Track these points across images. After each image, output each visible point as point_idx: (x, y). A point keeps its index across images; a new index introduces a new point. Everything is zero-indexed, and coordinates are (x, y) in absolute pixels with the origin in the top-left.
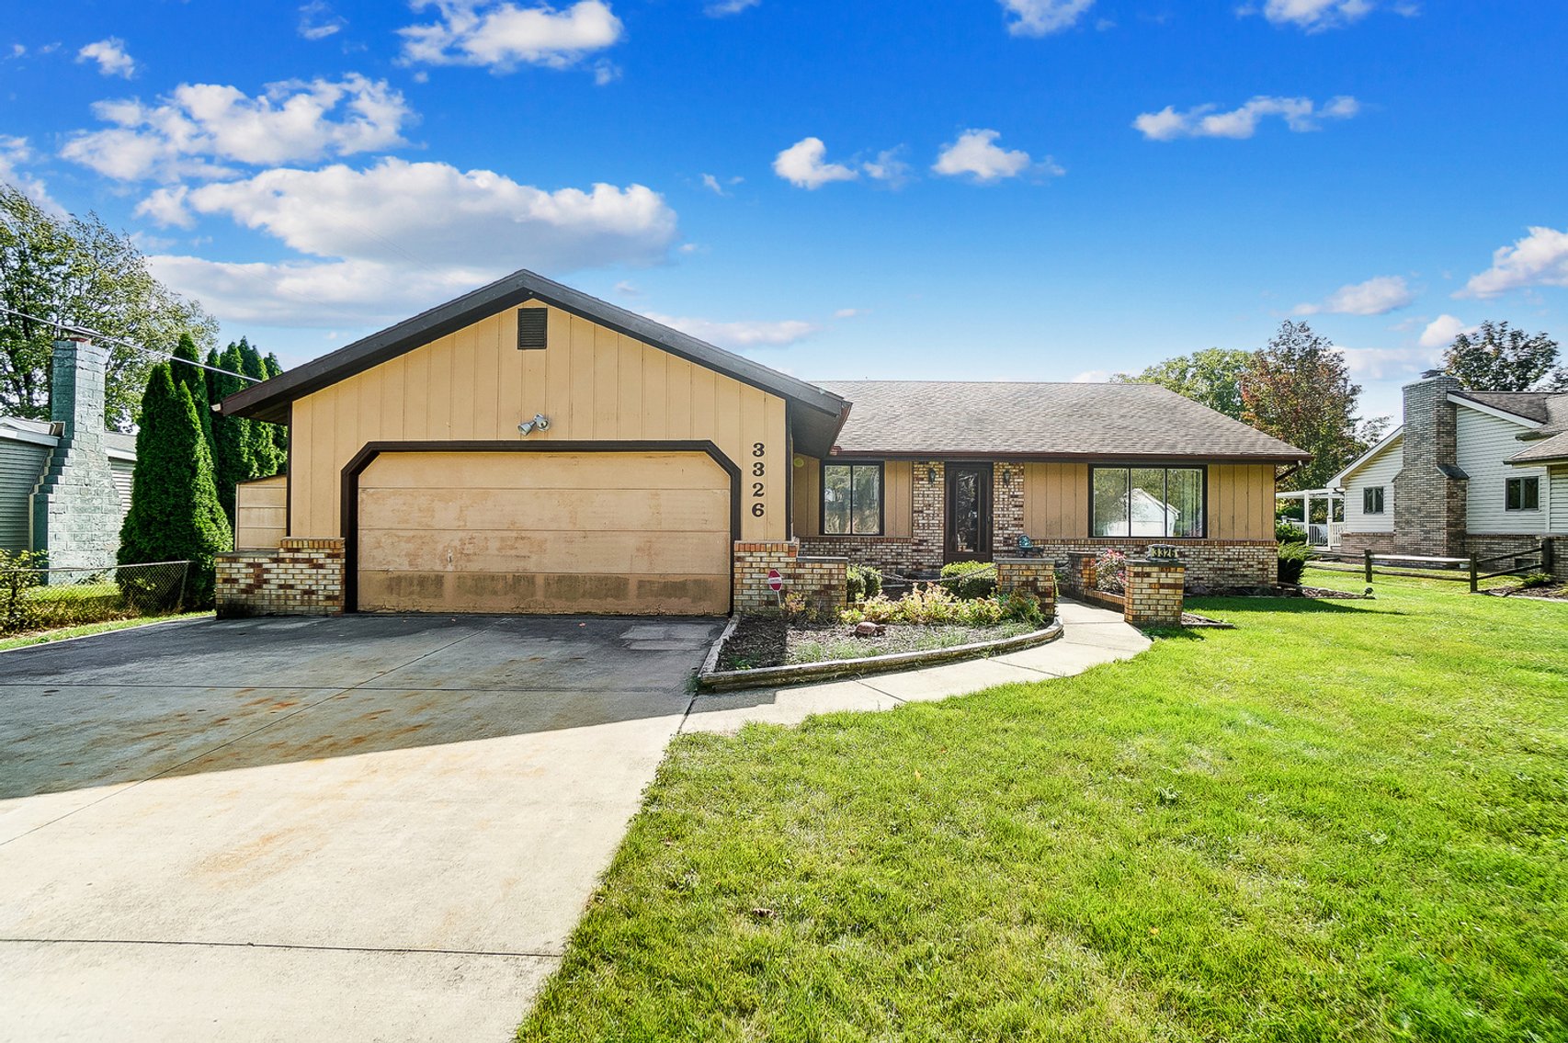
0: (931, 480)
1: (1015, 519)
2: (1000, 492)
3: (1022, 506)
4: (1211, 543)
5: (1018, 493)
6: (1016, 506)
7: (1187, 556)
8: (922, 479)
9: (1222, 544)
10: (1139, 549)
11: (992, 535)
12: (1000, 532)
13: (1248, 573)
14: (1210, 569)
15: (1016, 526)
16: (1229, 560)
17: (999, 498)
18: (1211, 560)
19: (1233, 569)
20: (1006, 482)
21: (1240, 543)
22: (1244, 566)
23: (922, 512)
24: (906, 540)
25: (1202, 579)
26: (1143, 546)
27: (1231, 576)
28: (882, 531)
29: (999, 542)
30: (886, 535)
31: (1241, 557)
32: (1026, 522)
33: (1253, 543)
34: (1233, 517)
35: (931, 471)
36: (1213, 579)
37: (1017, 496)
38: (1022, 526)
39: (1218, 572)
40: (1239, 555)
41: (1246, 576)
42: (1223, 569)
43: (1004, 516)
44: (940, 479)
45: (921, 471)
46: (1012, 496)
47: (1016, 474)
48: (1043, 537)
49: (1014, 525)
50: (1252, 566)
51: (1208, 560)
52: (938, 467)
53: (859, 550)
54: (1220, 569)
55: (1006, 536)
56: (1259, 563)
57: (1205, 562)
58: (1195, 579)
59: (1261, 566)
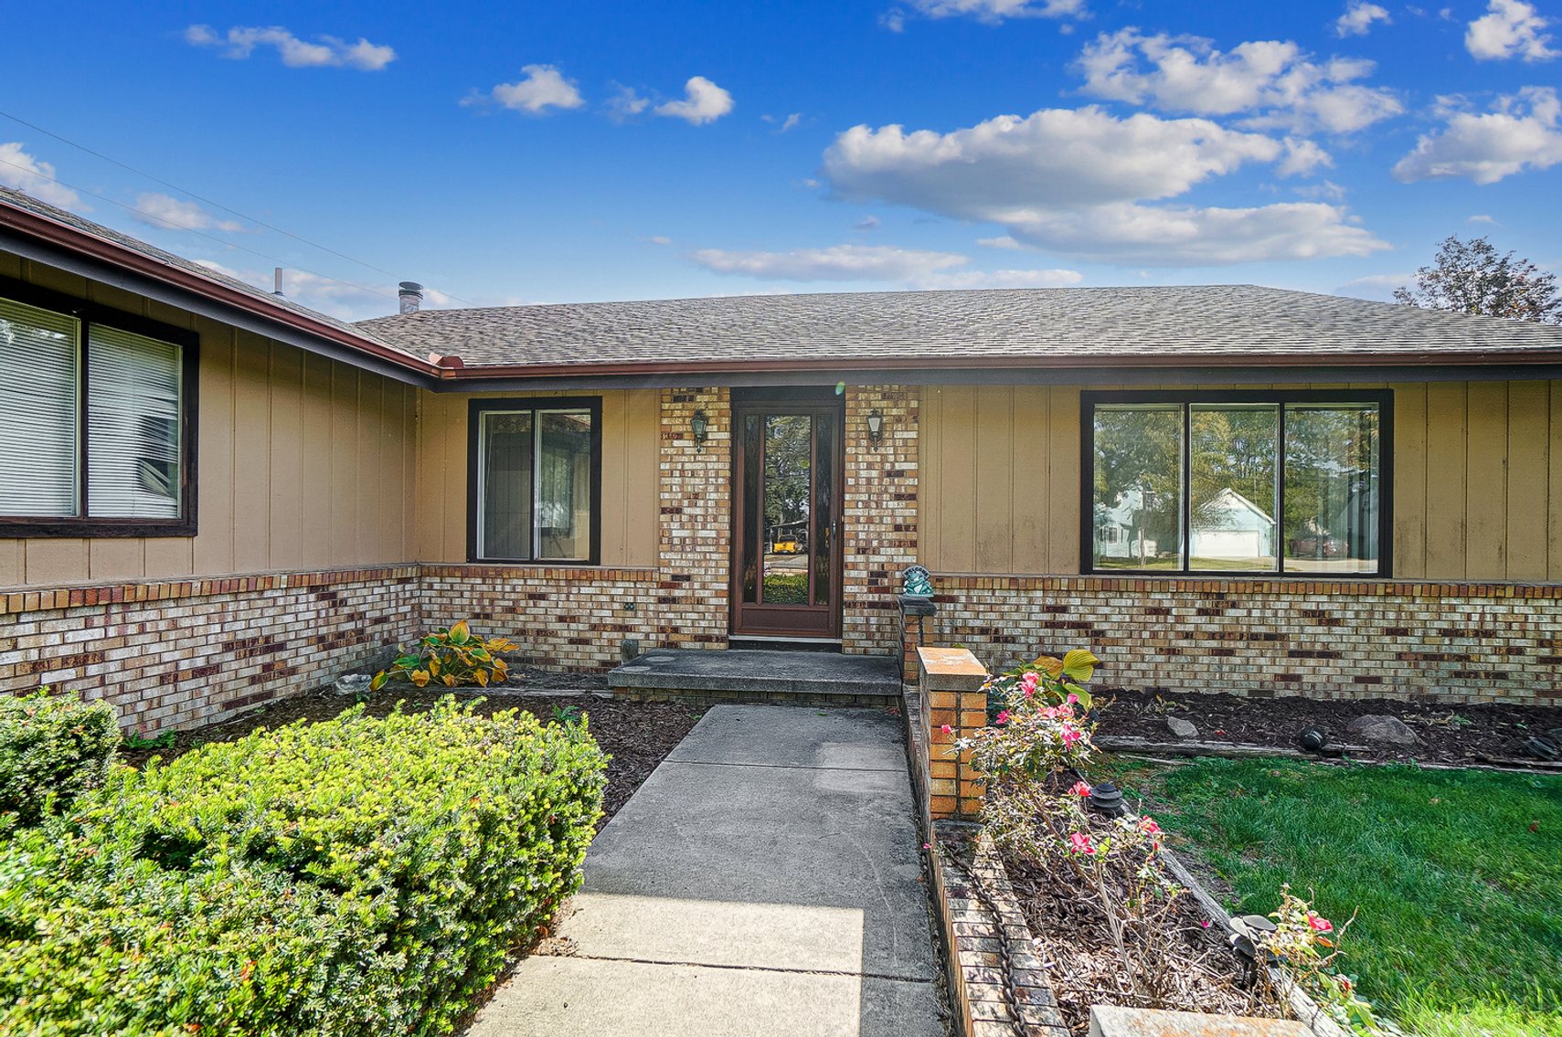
0: (701, 439)
1: (898, 528)
2: (860, 465)
3: (913, 497)
4: (1405, 590)
5: (905, 466)
6: (898, 497)
7: (1336, 622)
8: (680, 436)
9: (1435, 592)
10: (1208, 604)
11: (842, 566)
12: (861, 558)
13: (1507, 668)
14: (1399, 656)
15: (900, 544)
16: (1452, 633)
17: (857, 478)
18: (1404, 632)
19: (1464, 658)
20: (876, 439)
21: (1492, 590)
22: (1496, 650)
23: (679, 511)
24: (641, 576)
25: (1377, 680)
26: (1220, 596)
27: (1458, 675)
28: (595, 557)
29: (858, 582)
30: (606, 563)
31: (1489, 626)
32: (927, 534)
33: (1523, 592)
34: (1464, 525)
35: (699, 416)
36: (1408, 682)
37: (901, 474)
38: (914, 544)
39: (1423, 664)
40: (1482, 621)
41: (1503, 676)
42: (1439, 657)
43: (870, 520)
44: (719, 435)
45: (678, 418)
46: (889, 474)
47: (898, 419)
48: (967, 570)
49: (892, 544)
50: (1520, 651)
51: (1392, 632)
52: (714, 404)
53: (543, 597)
54: (1427, 657)
55: (876, 568)
56: (1541, 643)
57: (1387, 639)
58: (1358, 680)
59: (1546, 652)
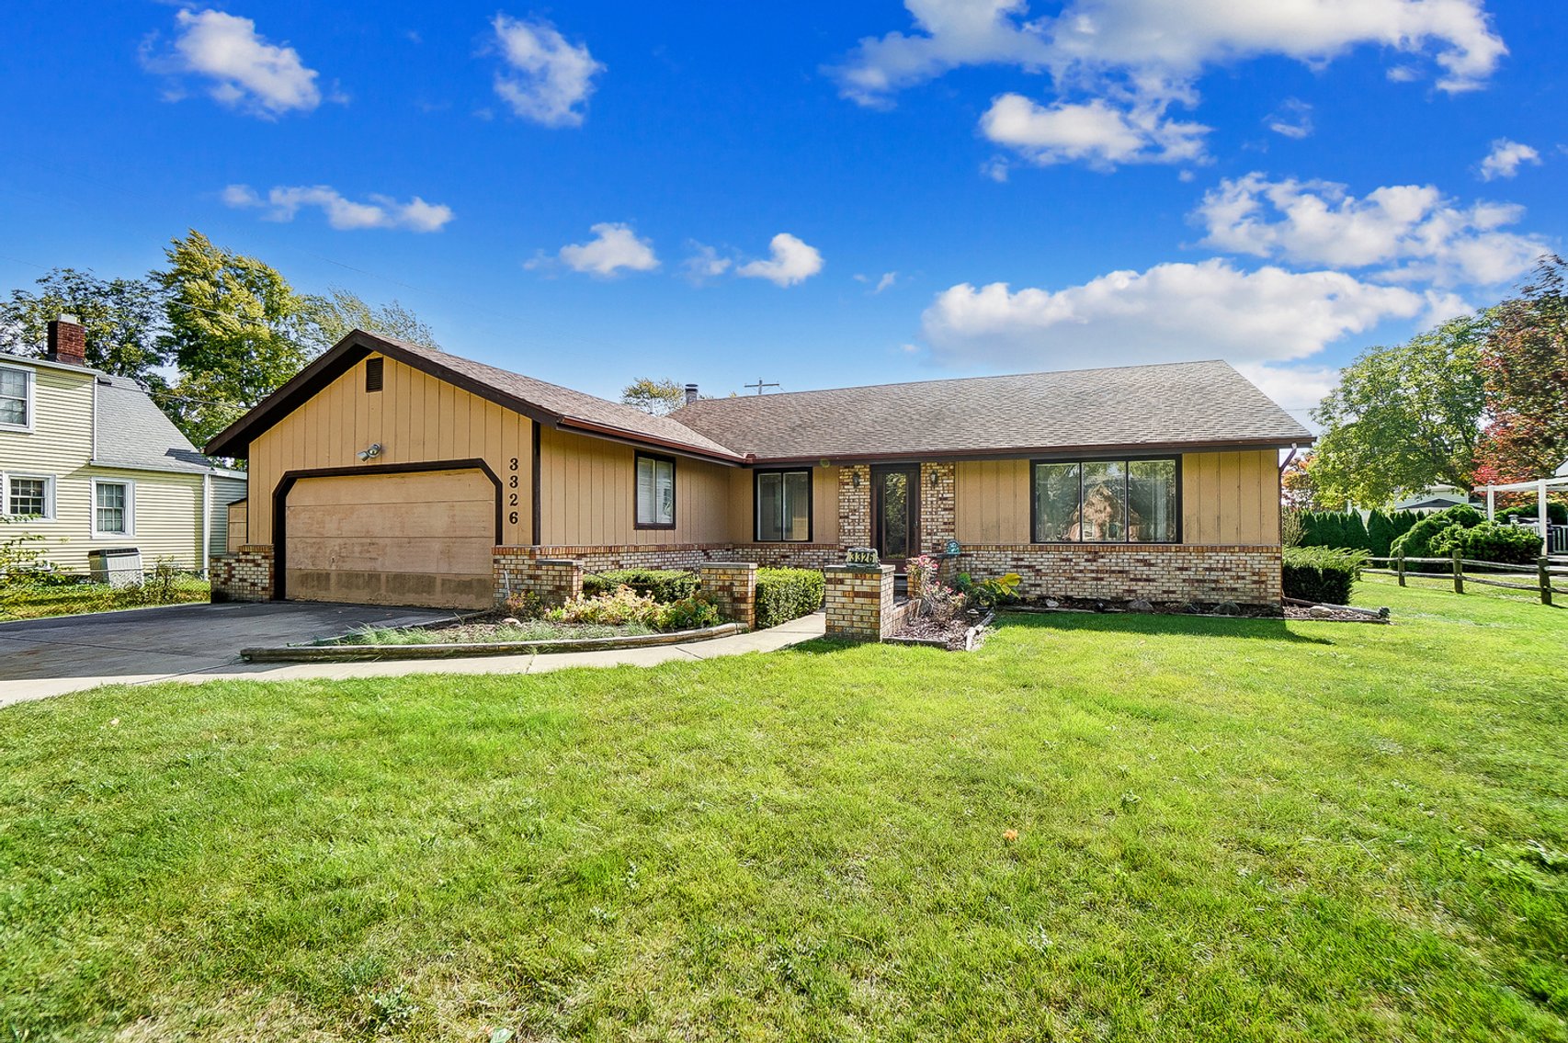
0: (856, 485)
1: (945, 524)
2: (927, 495)
3: (951, 509)
4: (1186, 549)
5: (948, 495)
6: (945, 510)
7: (1153, 565)
8: (848, 484)
9: (1201, 550)
10: (1090, 557)
11: (920, 541)
12: (929, 537)
13: (1237, 586)
14: (1184, 581)
15: (947, 530)
16: (1210, 569)
17: (926, 501)
18: (1186, 569)
19: (1216, 581)
20: (935, 484)
21: (1225, 549)
22: (1232, 578)
23: (847, 517)
24: (831, 546)
25: (1174, 592)
26: (1096, 553)
27: (1213, 589)
28: (810, 539)
29: (928, 548)
30: (815, 542)
31: (1228, 566)
32: (960, 526)
33: (1243, 549)
34: (1219, 518)
35: (856, 475)
36: (1189, 593)
37: (946, 499)
38: (953, 530)
39: (1196, 584)
40: (1225, 563)
41: (1235, 589)
42: (1204, 581)
43: (933, 520)
44: (865, 483)
45: (846, 475)
46: (941, 499)
47: (945, 474)
48: (978, 542)
49: (943, 531)
50: (1243, 578)
51: (1181, 569)
52: (863, 470)
53: (788, 557)
54: (1198, 581)
55: (935, 542)
56: (1254, 574)
57: (1178, 573)
58: (1164, 592)
59: (1256, 578)
